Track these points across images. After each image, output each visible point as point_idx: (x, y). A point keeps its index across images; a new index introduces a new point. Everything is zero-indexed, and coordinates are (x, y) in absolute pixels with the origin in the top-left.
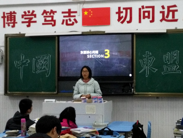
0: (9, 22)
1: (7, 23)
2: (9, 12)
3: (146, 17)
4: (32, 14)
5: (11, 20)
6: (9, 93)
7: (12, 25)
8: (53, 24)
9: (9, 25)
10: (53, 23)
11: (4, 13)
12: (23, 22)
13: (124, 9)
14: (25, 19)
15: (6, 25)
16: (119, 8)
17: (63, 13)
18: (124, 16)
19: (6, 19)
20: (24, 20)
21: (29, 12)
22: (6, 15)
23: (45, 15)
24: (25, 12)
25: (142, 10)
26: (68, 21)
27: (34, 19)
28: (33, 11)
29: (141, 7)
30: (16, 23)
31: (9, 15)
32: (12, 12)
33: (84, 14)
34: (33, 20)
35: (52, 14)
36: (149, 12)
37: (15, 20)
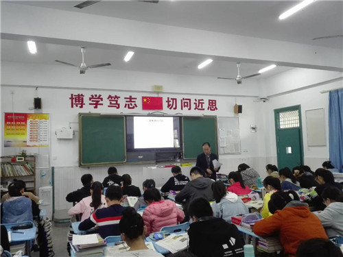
0: (77, 103)
1: (75, 104)
2: (77, 95)
3: (186, 106)
4: (99, 98)
5: (79, 102)
6: (83, 165)
7: (80, 105)
9: (77, 106)
10: (117, 106)
11: (72, 95)
12: (90, 104)
13: (171, 99)
14: (93, 101)
16: (168, 98)
18: (172, 104)
19: (74, 100)
20: (91, 102)
21: (96, 96)
22: (74, 97)
23: (110, 99)
24: (92, 96)
25: (183, 101)
26: (130, 105)
28: (100, 96)
29: (182, 99)
30: (84, 104)
31: (77, 97)
32: (80, 95)
33: (144, 101)
34: (100, 103)
35: (116, 99)
37: (82, 101)
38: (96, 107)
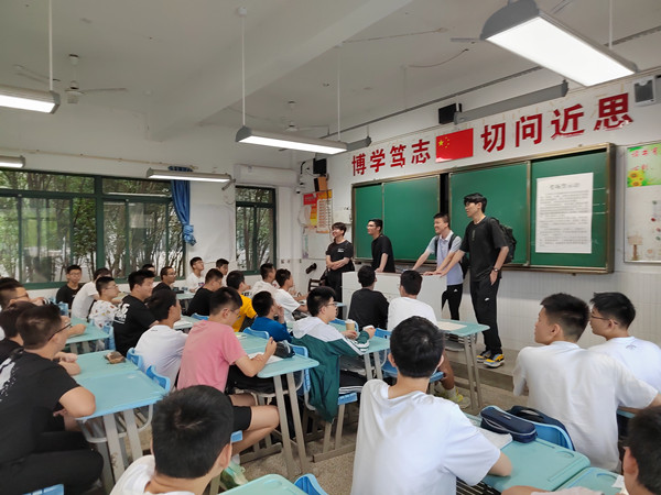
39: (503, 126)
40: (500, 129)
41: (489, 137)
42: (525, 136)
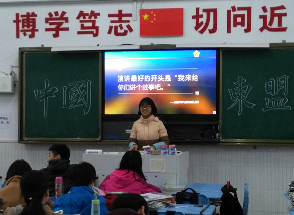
0: (26, 28)
1: (22, 31)
2: (26, 14)
3: (239, 24)
4: (62, 17)
5: (28, 27)
6: (26, 139)
7: (30, 33)
8: (95, 33)
9: (25, 34)
10: (94, 31)
11: (17, 15)
12: (47, 30)
13: (204, 11)
14: (51, 24)
15: (21, 34)
16: (198, 10)
17: (110, 15)
18: (205, 22)
19: (20, 24)
20: (48, 26)
21: (57, 13)
22: (20, 18)
23: (82, 18)
24: (50, 14)
25: (232, 14)
26: (119, 28)
27: (64, 26)
28: (64, 13)
29: (231, 9)
30: (37, 30)
31: (26, 18)
32: (31, 14)
33: (144, 18)
35: (93, 18)
36: (242, 16)
37: (34, 26)
38: (56, 35)
39: (215, 11)
40: (212, 14)
41: (201, 20)
42: (236, 24)
